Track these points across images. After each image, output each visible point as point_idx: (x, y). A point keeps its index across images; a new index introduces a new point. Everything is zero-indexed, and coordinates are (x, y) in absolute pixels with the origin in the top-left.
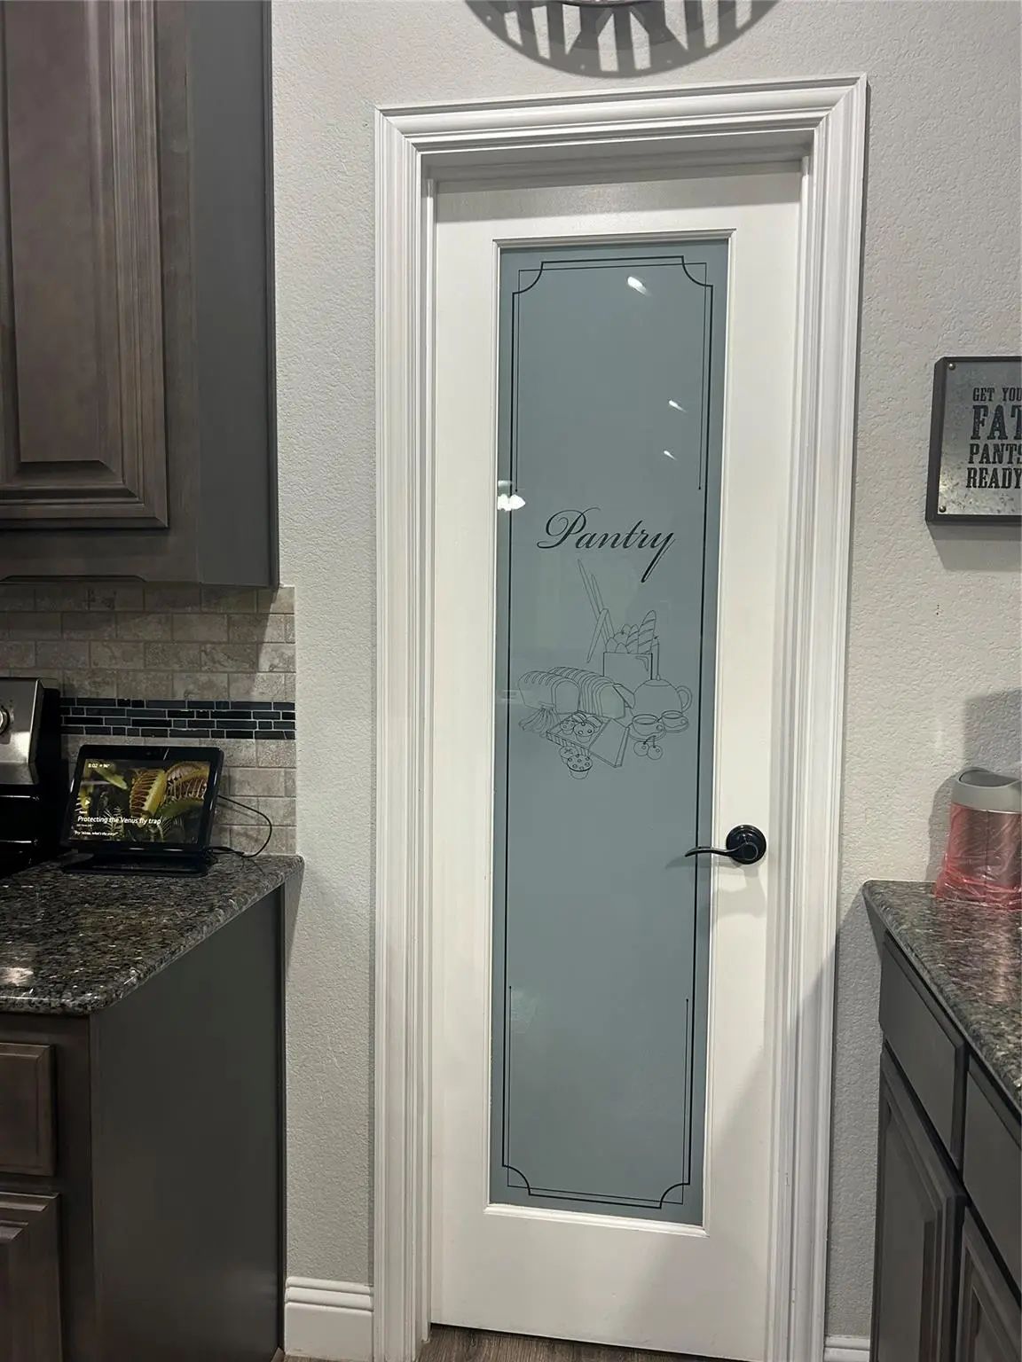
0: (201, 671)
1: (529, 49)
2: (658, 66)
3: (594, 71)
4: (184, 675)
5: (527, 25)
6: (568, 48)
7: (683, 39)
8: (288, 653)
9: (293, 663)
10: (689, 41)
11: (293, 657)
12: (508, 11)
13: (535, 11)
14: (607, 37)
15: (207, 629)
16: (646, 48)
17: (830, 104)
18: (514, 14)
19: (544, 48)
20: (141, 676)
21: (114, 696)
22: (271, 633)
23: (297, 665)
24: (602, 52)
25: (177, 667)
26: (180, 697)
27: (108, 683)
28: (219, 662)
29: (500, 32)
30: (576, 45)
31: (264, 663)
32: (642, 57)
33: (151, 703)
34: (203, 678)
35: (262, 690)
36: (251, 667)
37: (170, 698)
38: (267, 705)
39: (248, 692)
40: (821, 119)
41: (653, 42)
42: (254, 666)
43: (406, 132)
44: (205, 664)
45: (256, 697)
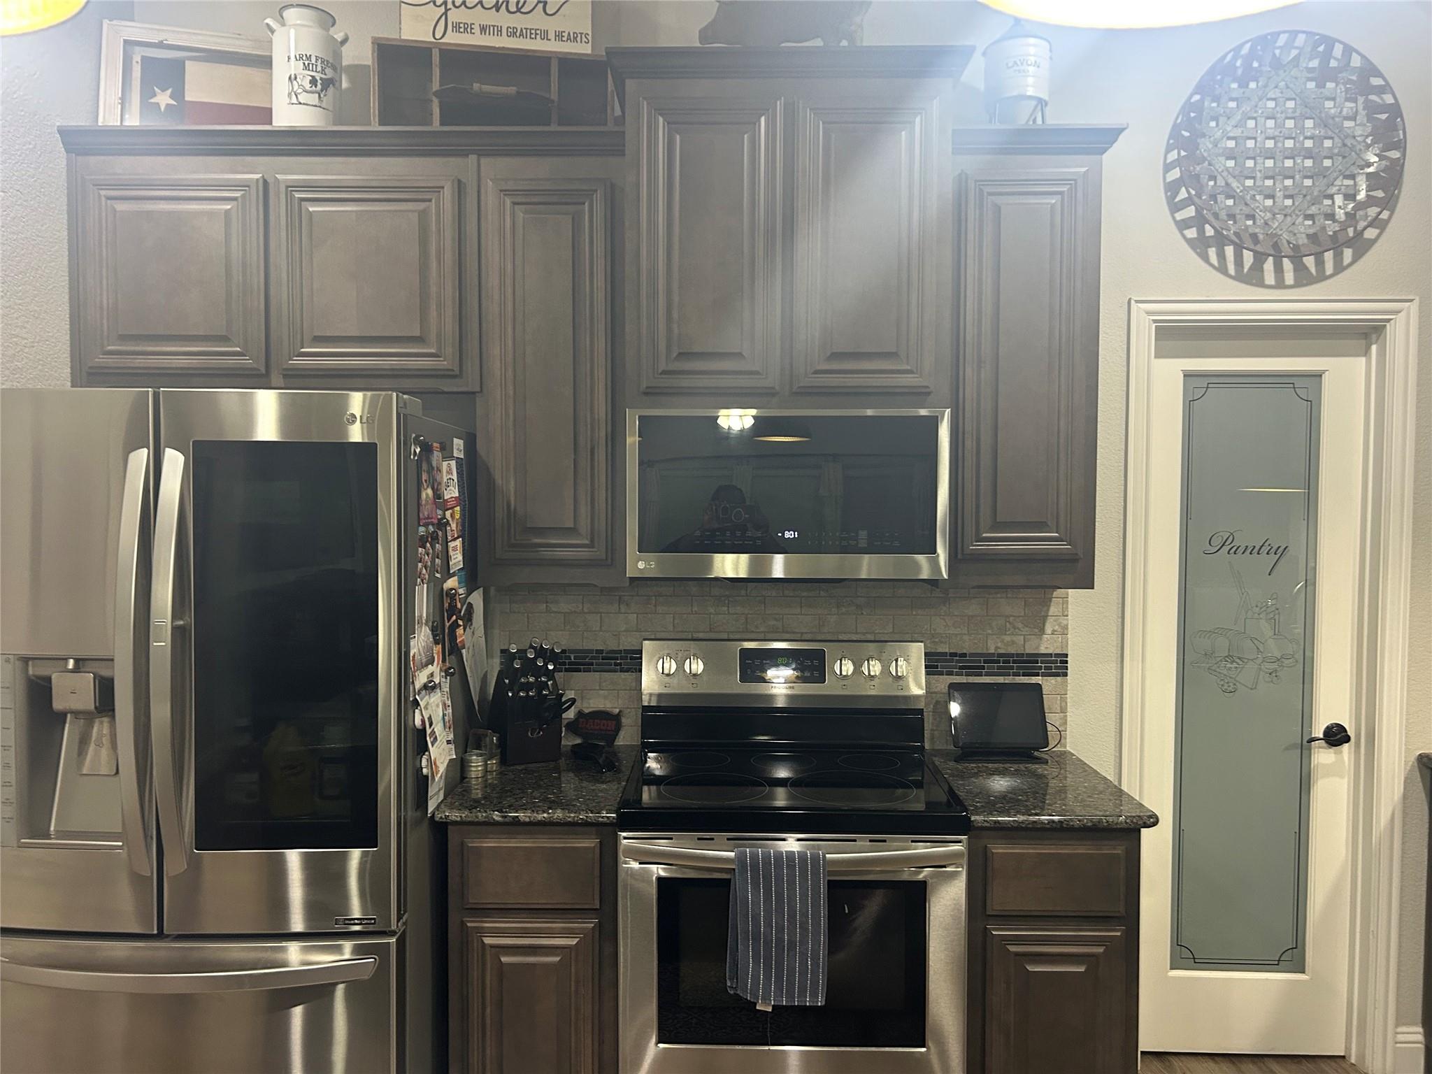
0: (1006, 634)
1: (1222, 269)
2: (1298, 284)
3: (1261, 284)
4: (994, 637)
5: (1221, 256)
6: (1246, 270)
7: (1313, 270)
8: (1065, 622)
9: (1067, 629)
10: (1317, 271)
11: (1067, 625)
12: (1210, 247)
13: (1226, 248)
14: (1269, 265)
15: (1010, 607)
16: (1292, 274)
17: (1397, 312)
18: (1214, 249)
19: (1232, 270)
20: (966, 638)
21: (947, 651)
22: (1053, 610)
23: (1069, 629)
24: (1266, 273)
25: (990, 632)
26: (992, 651)
27: (942, 642)
28: (1018, 628)
29: (1206, 259)
30: (1251, 268)
31: (1048, 629)
32: (1289, 278)
33: (972, 655)
34: (1007, 638)
35: (1047, 646)
36: (1040, 631)
37: (985, 651)
38: (1051, 655)
39: (1038, 648)
40: (1392, 319)
41: (1295, 270)
42: (1042, 631)
43: (1149, 313)
44: (1009, 630)
45: (1043, 650)
